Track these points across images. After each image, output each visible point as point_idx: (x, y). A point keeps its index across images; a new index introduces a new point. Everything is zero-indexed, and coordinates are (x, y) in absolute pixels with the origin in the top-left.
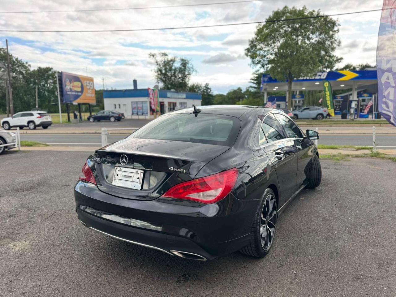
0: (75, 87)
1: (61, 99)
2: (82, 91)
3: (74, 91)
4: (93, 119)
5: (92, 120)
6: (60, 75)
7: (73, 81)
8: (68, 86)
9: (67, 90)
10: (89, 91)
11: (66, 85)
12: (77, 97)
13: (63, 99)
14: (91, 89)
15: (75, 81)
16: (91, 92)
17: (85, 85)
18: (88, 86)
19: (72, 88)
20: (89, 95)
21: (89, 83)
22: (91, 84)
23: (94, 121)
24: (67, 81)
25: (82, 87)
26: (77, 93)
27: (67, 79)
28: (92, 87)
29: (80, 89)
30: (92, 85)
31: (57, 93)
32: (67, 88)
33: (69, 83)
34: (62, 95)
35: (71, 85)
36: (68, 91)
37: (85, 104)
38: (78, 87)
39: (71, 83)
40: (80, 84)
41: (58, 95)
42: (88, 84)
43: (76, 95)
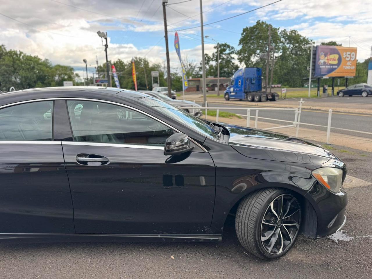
0: (330, 60)
1: (312, 73)
2: (338, 65)
3: (328, 64)
4: (343, 93)
5: (341, 94)
6: (315, 49)
7: (329, 54)
8: (322, 59)
9: (320, 64)
10: (348, 63)
11: (319, 59)
12: (331, 70)
13: (314, 73)
14: (351, 61)
15: (331, 54)
16: (350, 65)
17: (344, 57)
18: (348, 57)
19: (326, 61)
20: (348, 68)
21: (350, 55)
22: (353, 55)
23: (343, 96)
24: (322, 54)
25: (340, 60)
26: (331, 67)
27: (322, 53)
28: (353, 58)
29: (336, 62)
30: (354, 57)
31: (309, 67)
32: (321, 62)
33: (324, 57)
34: (314, 70)
35: (326, 58)
36: (322, 65)
37: (340, 77)
38: (335, 60)
39: (325, 56)
40: (337, 56)
41: (309, 69)
42: (347, 56)
43: (330, 68)
